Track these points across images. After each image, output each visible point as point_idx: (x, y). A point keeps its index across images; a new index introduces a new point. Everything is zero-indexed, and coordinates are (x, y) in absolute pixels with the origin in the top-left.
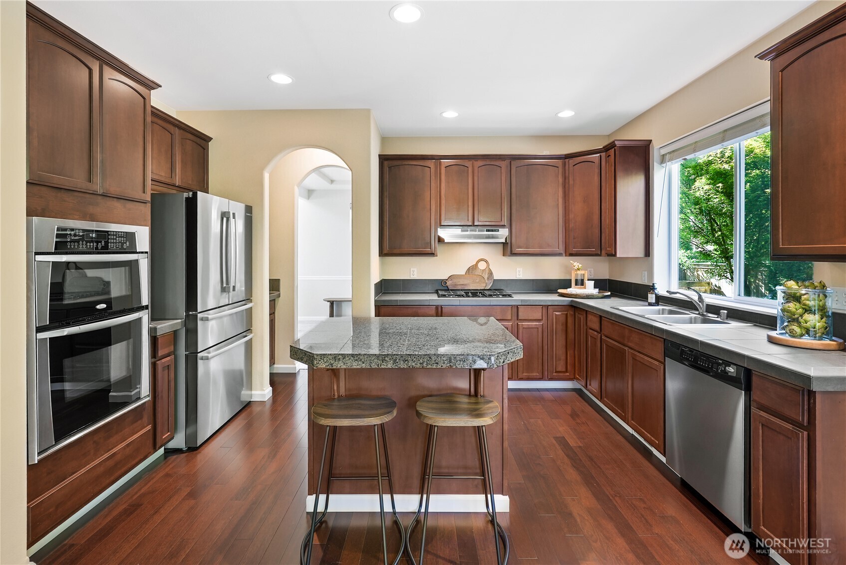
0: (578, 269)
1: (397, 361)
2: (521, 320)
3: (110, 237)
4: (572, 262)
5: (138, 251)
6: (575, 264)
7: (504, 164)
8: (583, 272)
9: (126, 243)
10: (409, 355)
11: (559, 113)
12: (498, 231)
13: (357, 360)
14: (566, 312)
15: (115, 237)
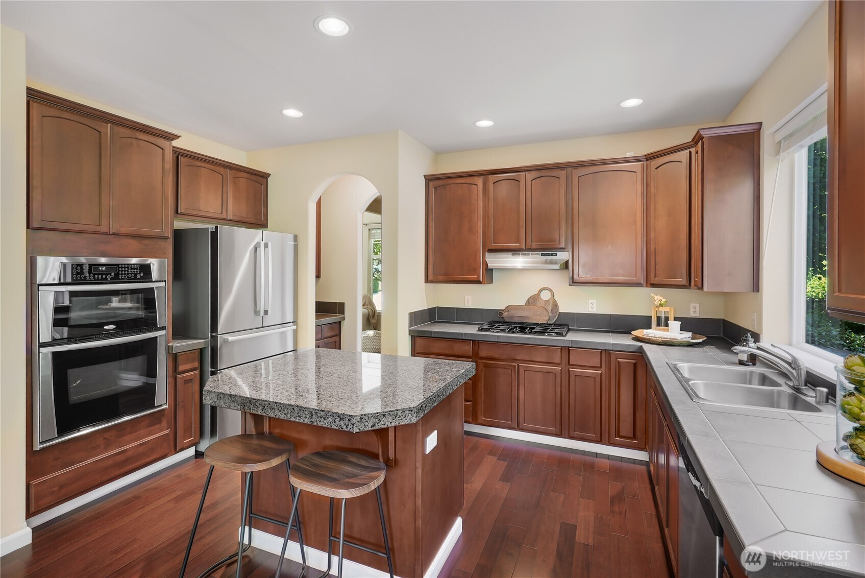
0: (661, 305)
1: (266, 407)
2: (572, 365)
3: (120, 269)
4: (653, 295)
5: (153, 280)
6: (656, 298)
7: (562, 174)
8: (667, 309)
9: (140, 274)
10: (275, 402)
11: (622, 101)
12: (556, 255)
13: (234, 401)
14: (634, 361)
15: (126, 269)
